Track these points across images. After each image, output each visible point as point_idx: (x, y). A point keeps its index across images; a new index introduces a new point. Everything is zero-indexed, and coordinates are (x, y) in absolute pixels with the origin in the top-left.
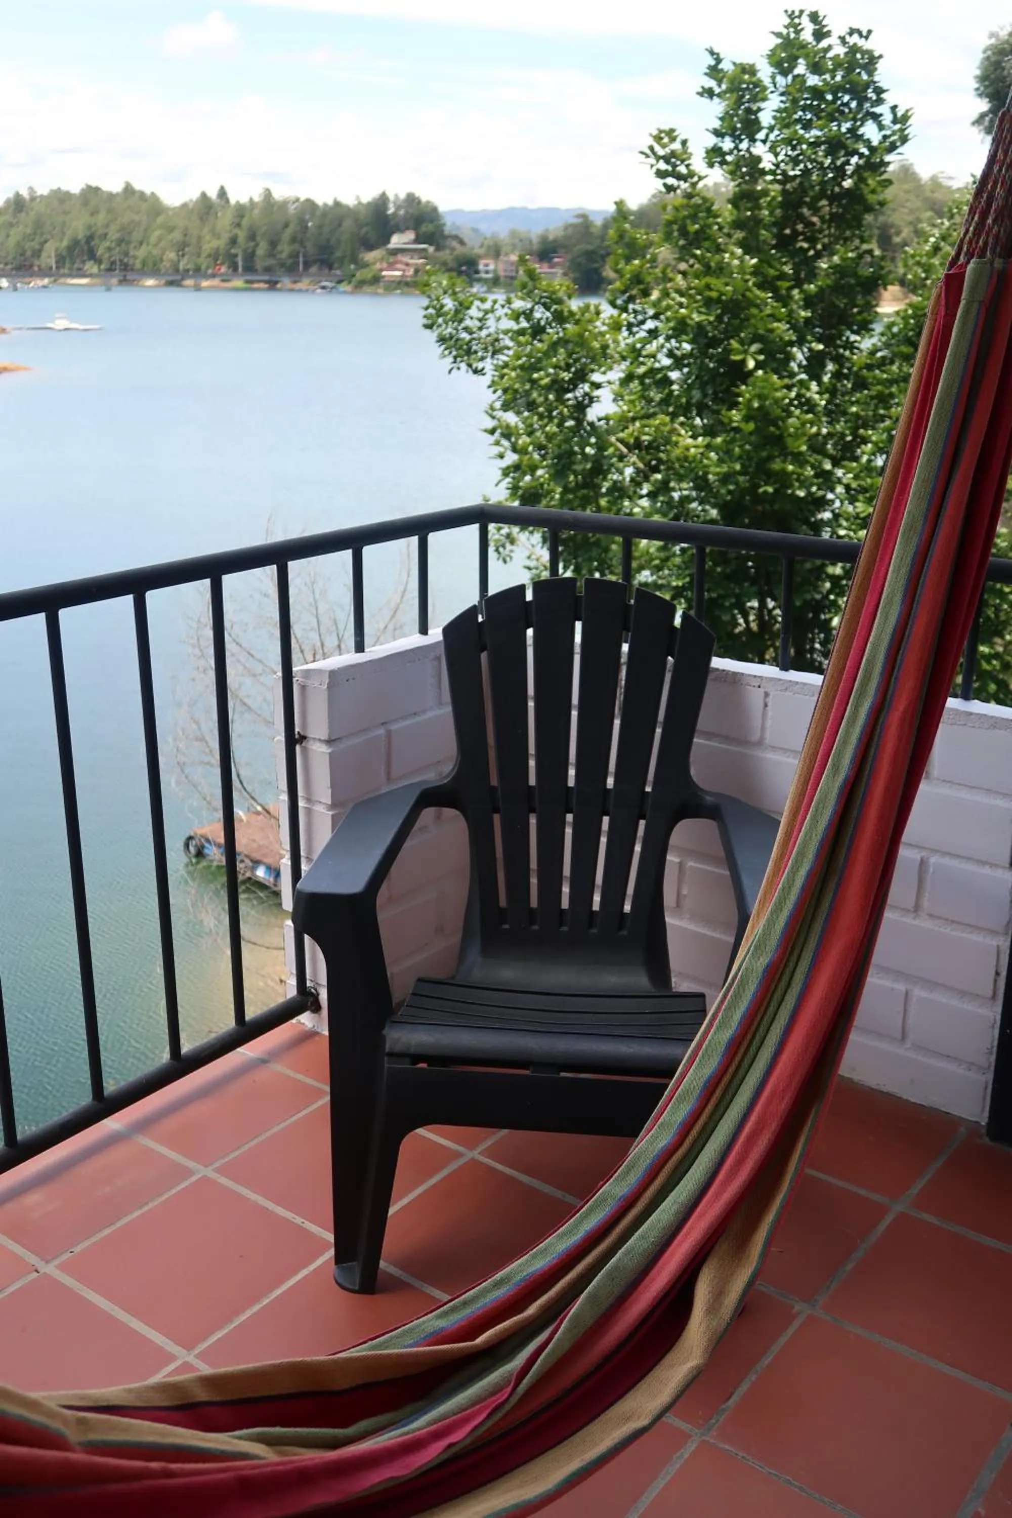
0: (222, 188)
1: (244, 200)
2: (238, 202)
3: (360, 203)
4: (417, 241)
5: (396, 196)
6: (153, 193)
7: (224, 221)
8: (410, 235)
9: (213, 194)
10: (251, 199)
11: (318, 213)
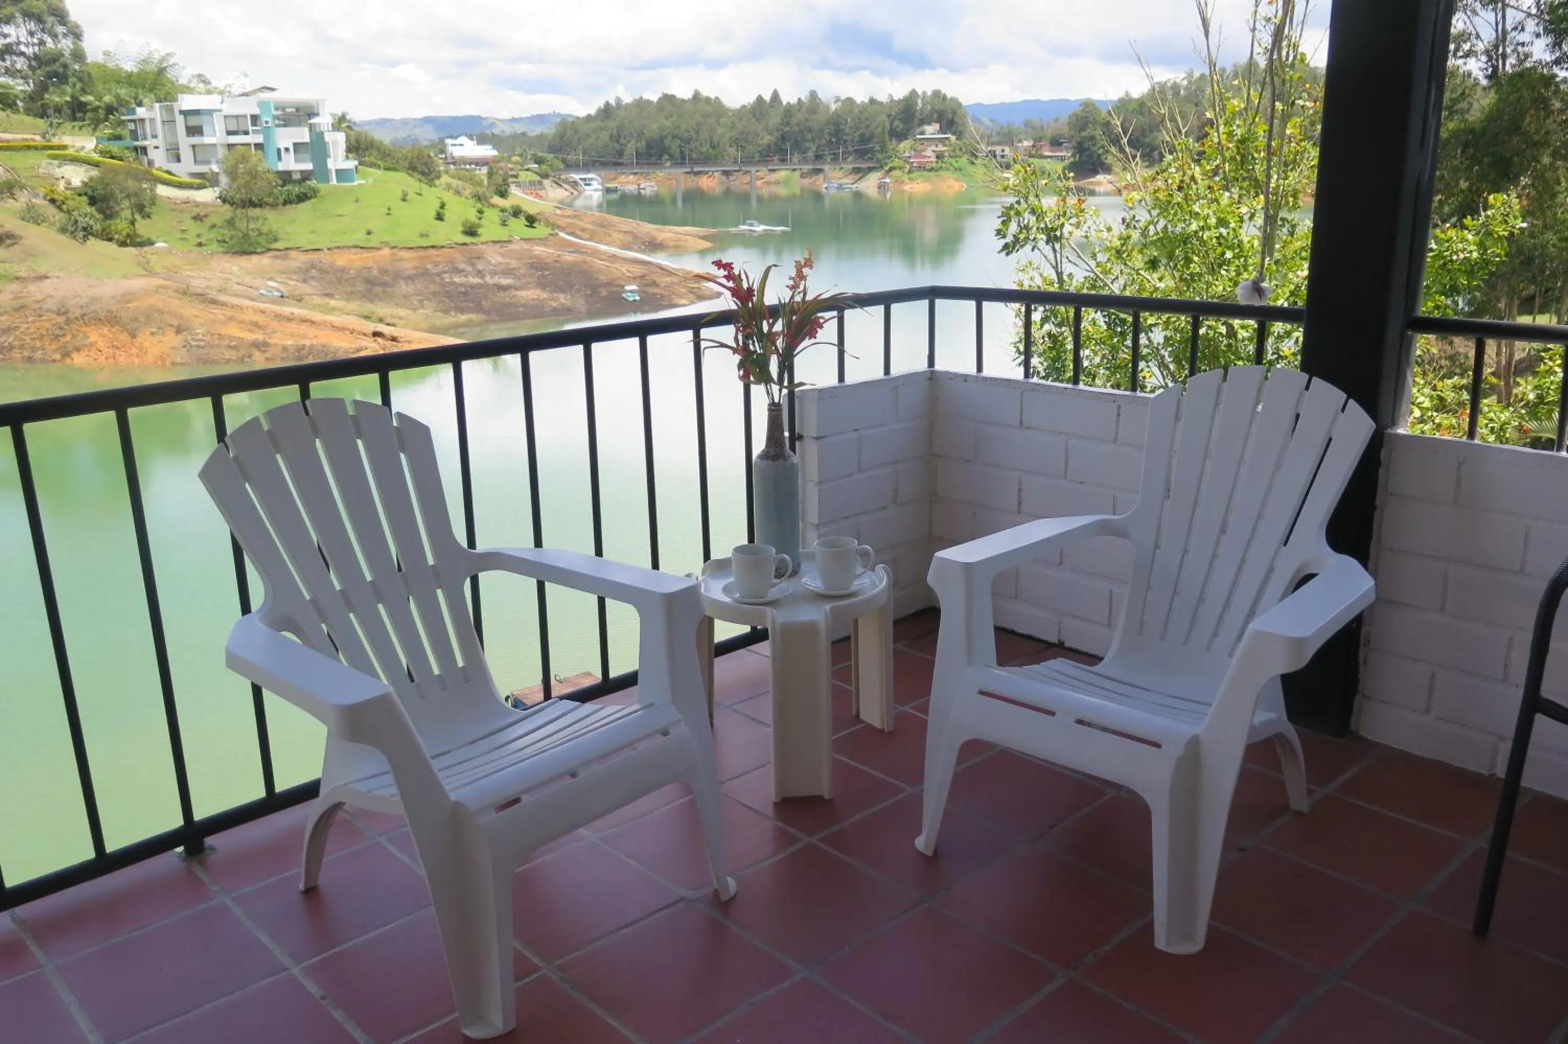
0: (775, 92)
1: (794, 101)
2: (788, 103)
3: (892, 100)
4: (942, 131)
5: (924, 93)
6: (717, 98)
7: (775, 119)
8: (937, 126)
9: (767, 97)
10: (799, 100)
11: (856, 110)
